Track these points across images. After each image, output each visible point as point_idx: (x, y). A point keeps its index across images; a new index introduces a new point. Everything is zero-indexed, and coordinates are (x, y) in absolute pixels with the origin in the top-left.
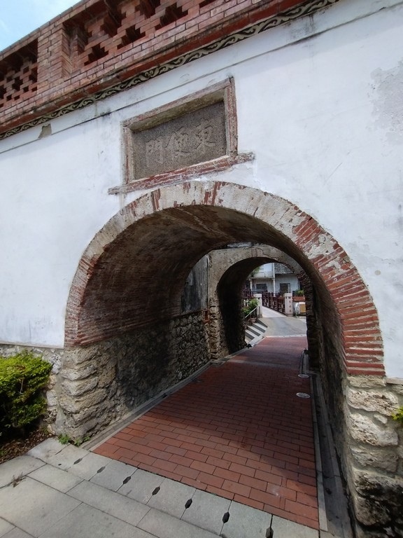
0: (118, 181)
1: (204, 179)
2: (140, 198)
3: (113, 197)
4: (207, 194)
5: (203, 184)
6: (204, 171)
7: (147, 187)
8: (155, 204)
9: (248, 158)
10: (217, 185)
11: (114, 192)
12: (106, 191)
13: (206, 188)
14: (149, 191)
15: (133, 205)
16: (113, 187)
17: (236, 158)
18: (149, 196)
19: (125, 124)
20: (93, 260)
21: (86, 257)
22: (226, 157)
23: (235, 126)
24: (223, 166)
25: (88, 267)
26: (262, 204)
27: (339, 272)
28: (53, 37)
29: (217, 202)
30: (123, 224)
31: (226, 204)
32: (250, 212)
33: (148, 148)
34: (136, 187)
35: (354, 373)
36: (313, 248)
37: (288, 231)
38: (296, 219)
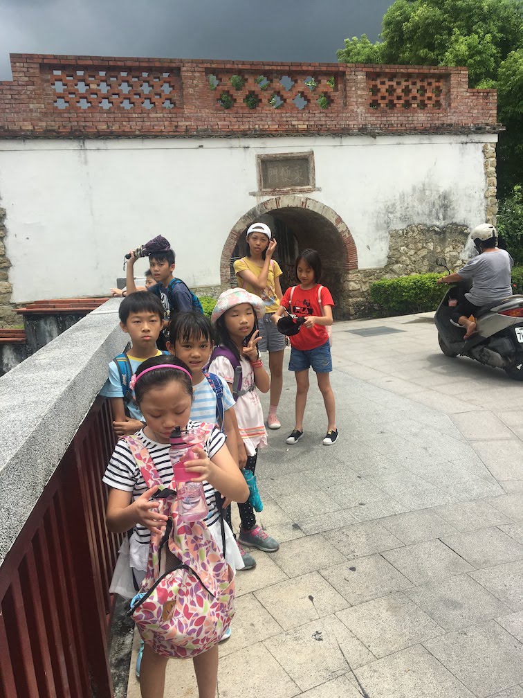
0: (255, 188)
1: (301, 195)
2: (269, 200)
3: (252, 197)
4: (303, 203)
5: (301, 198)
6: (301, 191)
7: (273, 195)
8: (277, 204)
9: (319, 190)
10: (307, 199)
11: (253, 194)
12: (247, 193)
13: (302, 200)
14: (274, 197)
15: (265, 203)
16: (252, 191)
17: (314, 189)
18: (274, 200)
19: (259, 157)
20: (239, 232)
21: (235, 231)
22: (310, 187)
23: (314, 175)
24: (309, 191)
25: (235, 237)
26: (325, 210)
27: (347, 236)
28: (197, 74)
29: (307, 207)
30: (259, 213)
31: (311, 208)
32: (320, 213)
33: (269, 172)
34: (267, 194)
35: (351, 269)
36: (340, 228)
37: (333, 221)
38: (336, 217)
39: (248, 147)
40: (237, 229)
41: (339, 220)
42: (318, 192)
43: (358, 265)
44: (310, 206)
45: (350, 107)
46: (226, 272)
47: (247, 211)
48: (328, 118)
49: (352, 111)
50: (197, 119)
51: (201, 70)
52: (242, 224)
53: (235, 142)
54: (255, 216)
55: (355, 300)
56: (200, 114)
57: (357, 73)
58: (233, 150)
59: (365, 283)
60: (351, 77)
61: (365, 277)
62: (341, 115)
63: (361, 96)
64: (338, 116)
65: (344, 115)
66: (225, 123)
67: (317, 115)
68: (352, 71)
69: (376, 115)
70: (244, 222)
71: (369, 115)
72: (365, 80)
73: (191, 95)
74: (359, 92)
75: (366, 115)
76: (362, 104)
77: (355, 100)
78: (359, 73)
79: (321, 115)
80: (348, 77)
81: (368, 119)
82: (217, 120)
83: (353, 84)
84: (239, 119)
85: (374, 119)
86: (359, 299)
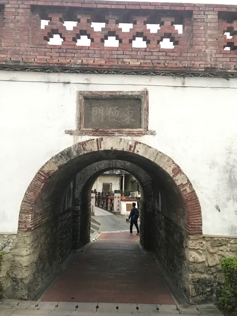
0: (73, 126)
1: (129, 138)
2: (89, 140)
3: (68, 135)
4: (131, 147)
5: (129, 140)
6: (129, 134)
7: (94, 135)
8: (99, 146)
9: (153, 133)
10: (137, 143)
11: (70, 133)
12: (63, 131)
13: (130, 143)
14: (95, 138)
15: (83, 144)
16: (69, 129)
17: (147, 132)
18: (95, 141)
19: (80, 93)
20: (48, 174)
21: (43, 172)
22: (141, 130)
23: (147, 116)
24: (140, 134)
25: (43, 178)
26: (158, 157)
27: (189, 191)
28: (20, 11)
29: (135, 152)
30: (75, 154)
31: (140, 154)
32: (152, 159)
33: (93, 111)
34: (86, 133)
35: (192, 234)
36: (179, 180)
37: (169, 171)
38: (173, 166)
39: (69, 83)
40: (46, 170)
41: (178, 170)
42: (151, 136)
43: (203, 229)
44: (140, 151)
45: (197, 47)
46: (26, 218)
47: (61, 151)
48: (168, 58)
49: (200, 51)
50: (15, 53)
51: (26, 7)
52: (53, 164)
53: (54, 77)
54: (70, 157)
55: (197, 276)
56: (18, 48)
57: (206, 13)
58: (51, 85)
59: (212, 254)
60: (199, 17)
61: (213, 247)
62: (185, 55)
63: (211, 36)
64: (181, 56)
65: (189, 55)
66: (46, 57)
67: (155, 54)
68: (201, 11)
69: (230, 56)
70: (56, 163)
71: (221, 56)
72: (216, 20)
73: (12, 29)
74: (209, 32)
75: (217, 56)
76: (212, 44)
77: (204, 39)
78: (210, 13)
79: (160, 54)
80: (195, 16)
81: (219, 59)
82: (37, 54)
83: (202, 23)
84: (62, 55)
85: (228, 60)
86: (203, 276)
